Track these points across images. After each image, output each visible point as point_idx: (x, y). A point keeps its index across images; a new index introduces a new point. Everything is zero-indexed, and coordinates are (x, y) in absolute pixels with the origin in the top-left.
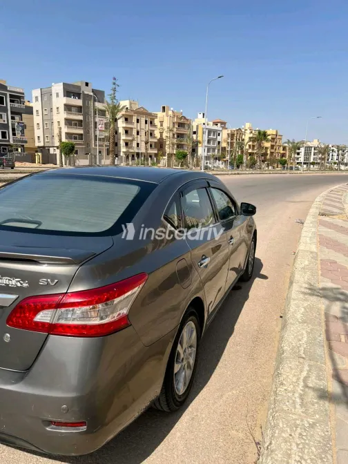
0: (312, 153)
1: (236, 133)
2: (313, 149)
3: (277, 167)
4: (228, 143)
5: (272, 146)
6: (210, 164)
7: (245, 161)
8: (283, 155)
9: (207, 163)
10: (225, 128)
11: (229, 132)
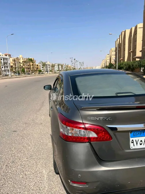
0: (48, 67)
1: (16, 59)
2: (48, 65)
3: (36, 73)
4: (13, 64)
5: (32, 65)
6: (6, 73)
7: (26, 71)
8: (37, 68)
9: (5, 73)
10: (10, 57)
11: (13, 59)
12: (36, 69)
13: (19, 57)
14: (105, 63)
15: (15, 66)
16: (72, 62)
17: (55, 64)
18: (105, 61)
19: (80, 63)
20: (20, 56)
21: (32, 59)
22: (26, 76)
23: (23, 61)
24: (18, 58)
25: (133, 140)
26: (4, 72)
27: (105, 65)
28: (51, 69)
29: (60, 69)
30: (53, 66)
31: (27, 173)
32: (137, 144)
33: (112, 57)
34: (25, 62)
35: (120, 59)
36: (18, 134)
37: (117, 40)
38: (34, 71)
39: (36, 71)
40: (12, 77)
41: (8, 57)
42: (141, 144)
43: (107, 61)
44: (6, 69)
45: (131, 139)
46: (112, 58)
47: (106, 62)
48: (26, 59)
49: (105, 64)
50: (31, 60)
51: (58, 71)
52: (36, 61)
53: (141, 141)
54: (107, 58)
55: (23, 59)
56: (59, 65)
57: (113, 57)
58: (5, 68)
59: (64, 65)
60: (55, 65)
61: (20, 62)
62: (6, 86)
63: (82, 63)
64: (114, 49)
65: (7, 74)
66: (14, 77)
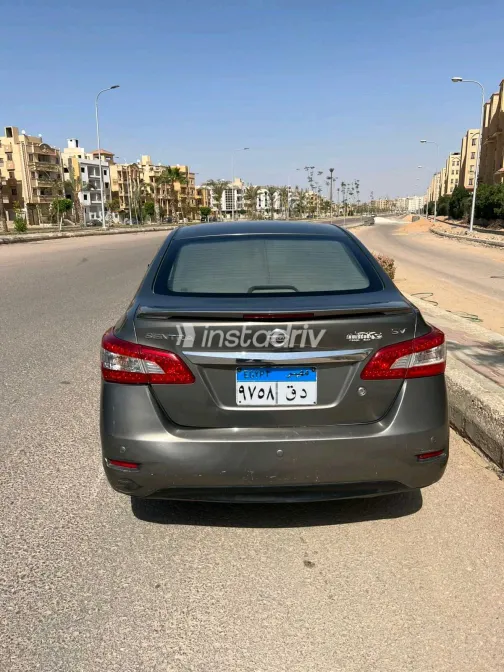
0: (236, 198)
1: (129, 170)
2: (236, 192)
4: (120, 185)
5: (183, 189)
6: (98, 217)
7: (157, 211)
8: (199, 201)
9: (93, 216)
10: (112, 163)
11: (120, 169)
12: (193, 204)
13: (139, 161)
14: (444, 185)
15: (126, 192)
16: (313, 183)
17: (259, 188)
18: (444, 179)
19: (343, 184)
20: (145, 159)
21: (183, 170)
22: (158, 228)
23: (151, 178)
24: (135, 164)
25: (242, 387)
26: (90, 214)
27: (443, 193)
28: (246, 205)
29: (276, 206)
30: (252, 195)
31: (62, 467)
32: (251, 395)
33: (469, 162)
34: (158, 180)
35: (497, 173)
36: (71, 390)
37: (492, 98)
38: (189, 212)
39: (194, 210)
40: (111, 231)
41: (102, 161)
42: (260, 397)
43: (451, 177)
44: (97, 202)
45: (239, 385)
46: (468, 169)
47: (446, 182)
48: (161, 170)
49: (443, 189)
50: (176, 174)
51: (267, 211)
52: (196, 177)
53: (262, 390)
54: (451, 168)
55: (152, 169)
56: (271, 191)
57: (474, 165)
58: (92, 198)
59: (293, 190)
60: (259, 192)
61: (141, 181)
62: (85, 260)
63: (354, 186)
64: (476, 133)
65: (100, 219)
66: (116, 231)
